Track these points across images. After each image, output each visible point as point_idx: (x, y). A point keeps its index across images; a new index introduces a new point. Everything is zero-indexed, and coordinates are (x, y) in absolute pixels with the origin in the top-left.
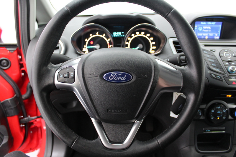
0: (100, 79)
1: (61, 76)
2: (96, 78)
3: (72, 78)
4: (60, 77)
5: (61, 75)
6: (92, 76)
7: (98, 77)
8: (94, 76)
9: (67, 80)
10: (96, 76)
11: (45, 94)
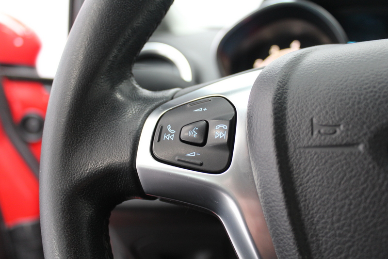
0: (370, 159)
1: (168, 133)
2: (347, 150)
3: (219, 147)
4: (165, 137)
5: (169, 128)
6: (328, 140)
7: (361, 147)
8: (339, 141)
9: (192, 153)
10: (348, 139)
11: (87, 211)
